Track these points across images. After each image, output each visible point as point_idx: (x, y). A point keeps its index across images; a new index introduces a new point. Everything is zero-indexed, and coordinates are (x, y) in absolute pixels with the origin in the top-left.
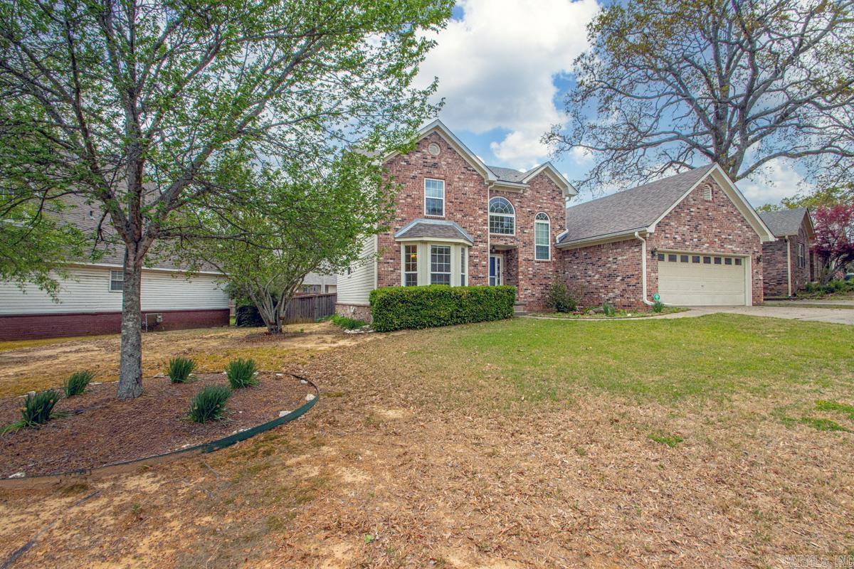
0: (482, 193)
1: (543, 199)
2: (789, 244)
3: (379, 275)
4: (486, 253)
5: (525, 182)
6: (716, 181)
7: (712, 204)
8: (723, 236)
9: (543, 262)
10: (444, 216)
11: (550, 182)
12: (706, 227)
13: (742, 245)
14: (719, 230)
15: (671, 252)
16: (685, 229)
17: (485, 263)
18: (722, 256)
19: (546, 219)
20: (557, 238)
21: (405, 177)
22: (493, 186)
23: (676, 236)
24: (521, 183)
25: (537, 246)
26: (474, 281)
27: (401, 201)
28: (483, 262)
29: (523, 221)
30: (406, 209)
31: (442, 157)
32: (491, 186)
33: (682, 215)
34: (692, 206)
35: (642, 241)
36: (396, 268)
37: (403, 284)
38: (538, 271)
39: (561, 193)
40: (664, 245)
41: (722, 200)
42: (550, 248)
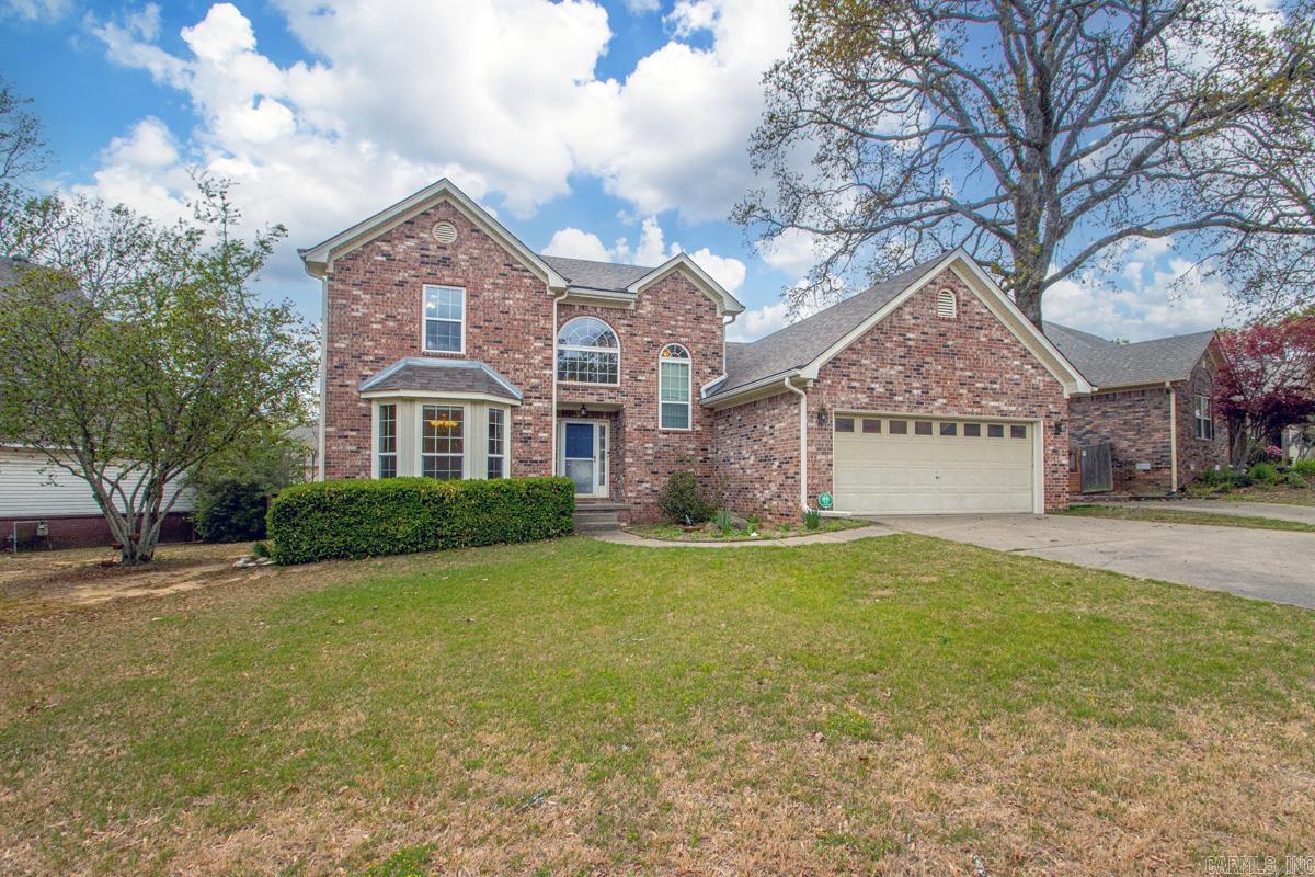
0: (542, 310)
1: (677, 321)
2: (1173, 396)
3: (327, 457)
4: (548, 418)
5: (634, 289)
6: (965, 281)
7: (955, 326)
8: (978, 385)
9: (675, 433)
10: (463, 352)
11: (693, 290)
12: (940, 368)
13: (1020, 401)
14: (970, 374)
15: (867, 415)
16: (892, 372)
17: (546, 435)
18: (982, 421)
19: (684, 355)
20: (702, 390)
21: (383, 281)
22: (564, 297)
23: (873, 386)
24: (625, 291)
25: (663, 404)
26: (522, 467)
27: (374, 326)
28: (541, 435)
29: (636, 359)
30: (383, 341)
31: (459, 246)
32: (561, 298)
33: (888, 345)
34: (909, 329)
35: (799, 397)
36: (363, 446)
37: (375, 474)
38: (665, 449)
39: (713, 309)
40: (844, 400)
41: (977, 317)
42: (690, 407)
